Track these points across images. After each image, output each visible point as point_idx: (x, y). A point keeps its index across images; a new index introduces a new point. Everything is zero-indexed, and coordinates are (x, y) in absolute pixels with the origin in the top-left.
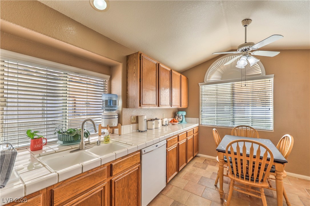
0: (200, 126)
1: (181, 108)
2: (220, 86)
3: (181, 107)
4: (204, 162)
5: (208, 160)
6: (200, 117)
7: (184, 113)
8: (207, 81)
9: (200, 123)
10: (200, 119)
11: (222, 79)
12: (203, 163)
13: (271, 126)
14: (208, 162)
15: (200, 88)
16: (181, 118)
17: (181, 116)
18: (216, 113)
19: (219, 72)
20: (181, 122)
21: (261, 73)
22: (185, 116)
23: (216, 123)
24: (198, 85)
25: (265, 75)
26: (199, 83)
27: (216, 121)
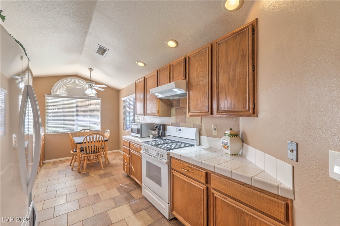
0: (46, 134)
2: (66, 100)
6: (46, 126)
8: (53, 94)
9: (46, 132)
10: (46, 127)
11: (67, 95)
15: (46, 99)
18: (62, 122)
19: (66, 88)
21: (94, 96)
23: (62, 130)
24: (44, 96)
25: (96, 98)
26: (45, 95)
27: (62, 128)
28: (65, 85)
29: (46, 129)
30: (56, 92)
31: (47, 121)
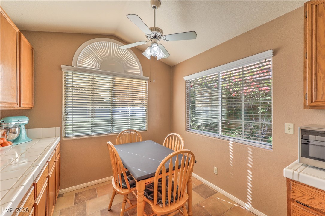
0: (64, 139)
1: (19, 108)
2: (98, 77)
3: (20, 106)
4: (77, 201)
5: (81, 193)
6: (63, 124)
7: (25, 121)
8: (76, 66)
9: (64, 135)
10: (63, 127)
11: (100, 68)
12: (75, 203)
13: (145, 126)
14: (82, 197)
15: (64, 74)
16: (15, 133)
17: (15, 127)
18: (90, 116)
20: (15, 141)
21: (139, 73)
22: (27, 127)
23: (90, 131)
24: (61, 69)
25: (142, 76)
26: (62, 66)
27: (90, 129)
28: (96, 50)
29: (63, 130)
30: (81, 62)
31: (66, 115)
